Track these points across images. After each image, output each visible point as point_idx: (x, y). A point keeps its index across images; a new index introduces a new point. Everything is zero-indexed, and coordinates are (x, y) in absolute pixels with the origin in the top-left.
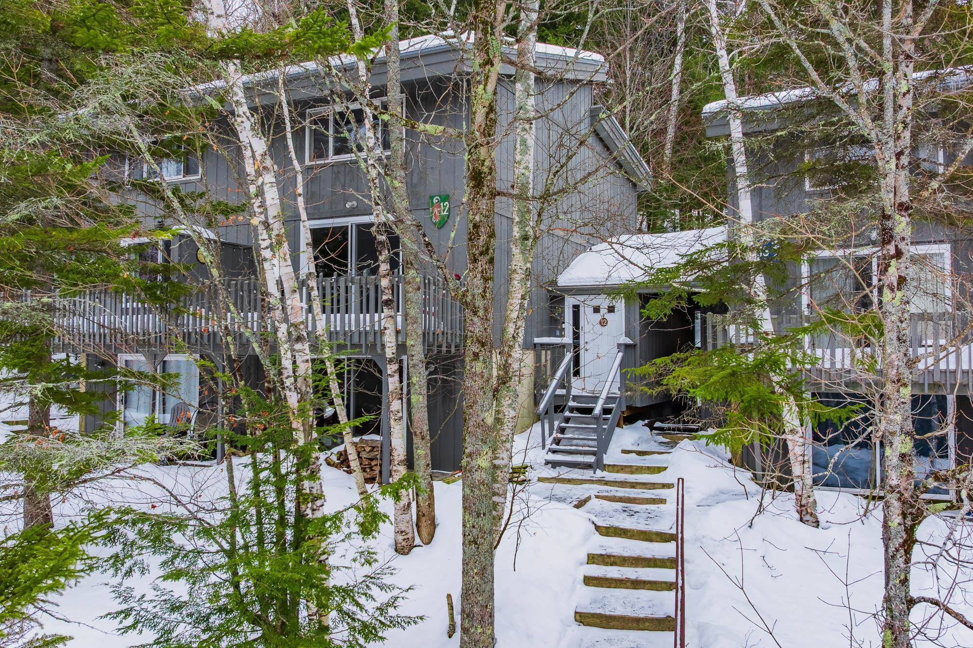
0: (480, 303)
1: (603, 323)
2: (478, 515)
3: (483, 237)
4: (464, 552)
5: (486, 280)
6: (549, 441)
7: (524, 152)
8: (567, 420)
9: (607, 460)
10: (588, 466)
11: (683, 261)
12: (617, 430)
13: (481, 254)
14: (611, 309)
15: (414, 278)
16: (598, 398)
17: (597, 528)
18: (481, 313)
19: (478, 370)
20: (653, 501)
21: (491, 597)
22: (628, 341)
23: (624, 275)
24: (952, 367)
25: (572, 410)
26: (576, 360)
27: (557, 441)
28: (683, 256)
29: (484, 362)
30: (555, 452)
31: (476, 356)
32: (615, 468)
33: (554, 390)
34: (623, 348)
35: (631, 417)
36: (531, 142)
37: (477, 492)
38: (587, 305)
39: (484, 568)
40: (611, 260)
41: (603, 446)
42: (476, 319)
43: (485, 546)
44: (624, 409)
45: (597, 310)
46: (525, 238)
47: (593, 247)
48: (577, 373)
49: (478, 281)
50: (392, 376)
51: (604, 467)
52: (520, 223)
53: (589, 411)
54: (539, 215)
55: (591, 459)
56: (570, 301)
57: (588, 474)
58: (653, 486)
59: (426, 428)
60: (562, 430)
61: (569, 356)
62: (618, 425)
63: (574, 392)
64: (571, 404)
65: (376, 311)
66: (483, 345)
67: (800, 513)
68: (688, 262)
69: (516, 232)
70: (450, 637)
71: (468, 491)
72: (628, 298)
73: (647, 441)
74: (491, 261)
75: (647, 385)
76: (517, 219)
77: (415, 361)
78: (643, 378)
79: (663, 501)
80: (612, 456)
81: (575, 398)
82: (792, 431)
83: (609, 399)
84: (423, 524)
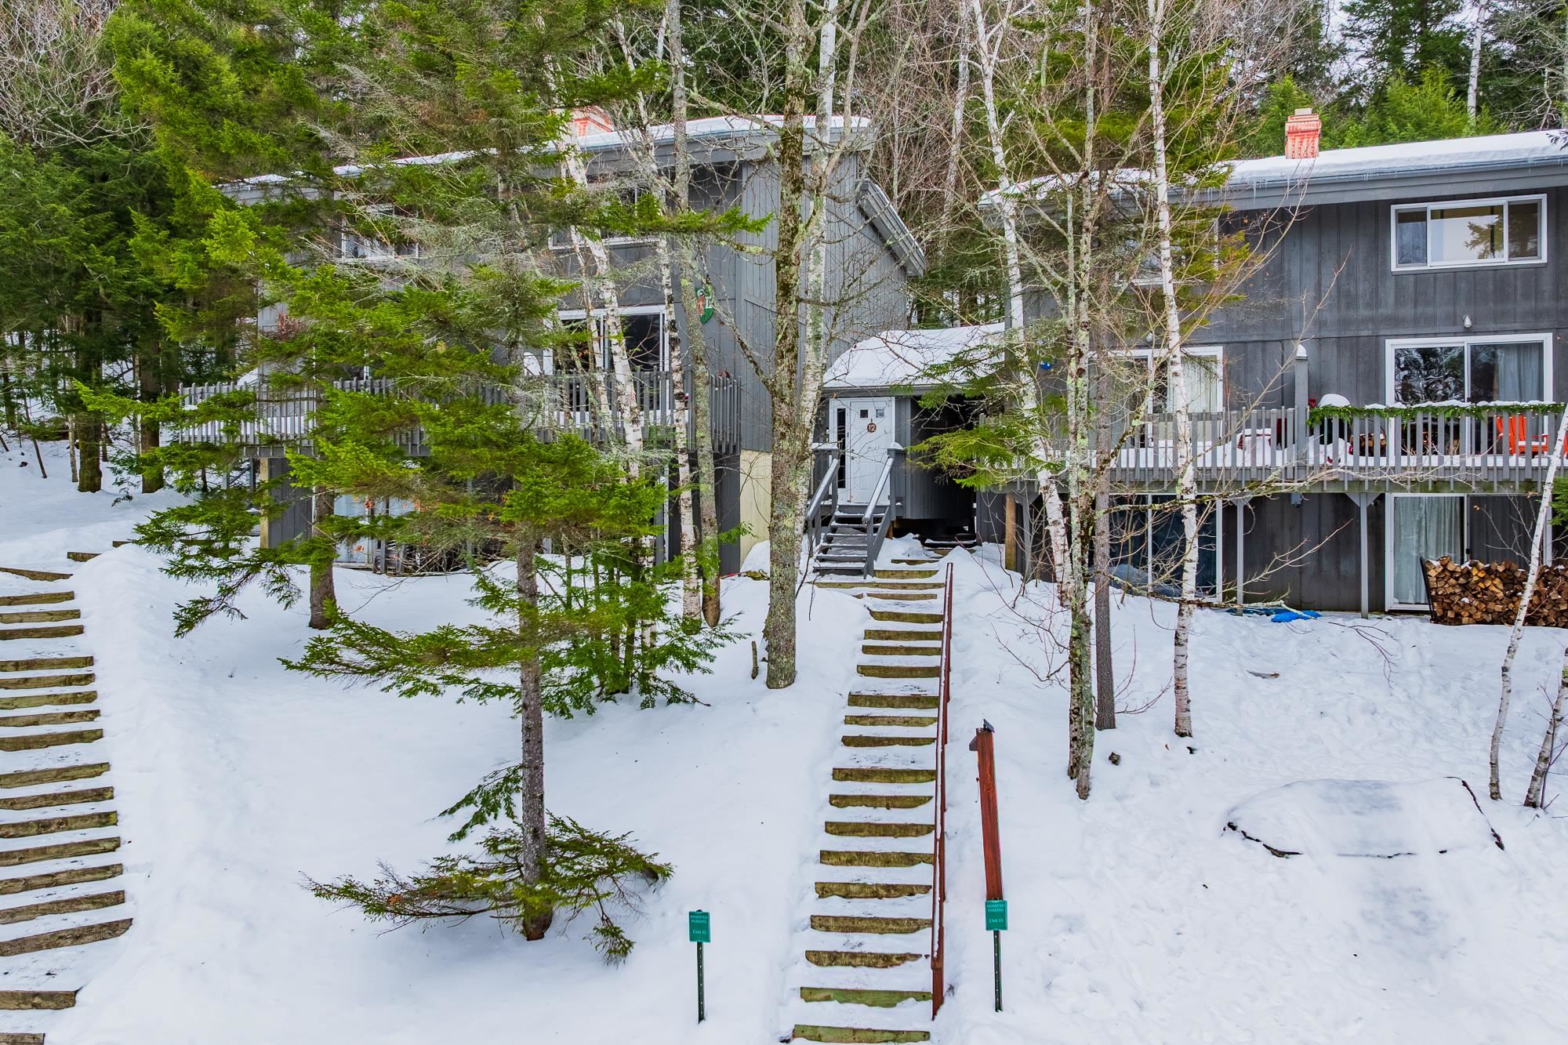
0: (786, 391)
1: (871, 428)
2: (784, 566)
3: (790, 338)
4: (771, 597)
5: (792, 372)
6: (816, 548)
7: (816, 263)
8: (834, 530)
9: (877, 566)
10: (858, 572)
11: (951, 359)
12: (886, 540)
13: (788, 351)
14: (880, 414)
15: (703, 373)
16: (866, 507)
17: (872, 613)
18: (788, 400)
19: (785, 448)
20: (925, 597)
21: (794, 633)
22: (899, 447)
23: (897, 373)
24: (1209, 465)
25: (840, 520)
26: (841, 472)
27: (825, 550)
28: (951, 355)
29: (790, 440)
30: (823, 560)
31: (783, 436)
32: (884, 573)
33: (819, 501)
34: (893, 453)
35: (900, 529)
36: (823, 254)
37: (783, 547)
38: (853, 407)
39: (789, 609)
40: (886, 356)
41: (874, 553)
42: (783, 405)
43: (789, 592)
44: (894, 519)
45: (864, 414)
46: (818, 337)
47: (858, 344)
48: (842, 485)
49: (785, 374)
50: (683, 466)
51: (874, 573)
52: (813, 324)
53: (858, 520)
54: (835, 319)
55: (862, 565)
56: (834, 405)
57: (859, 579)
58: (925, 586)
59: (714, 515)
60: (829, 540)
61: (834, 463)
62: (887, 536)
63: (840, 502)
64: (838, 513)
65: (651, 408)
66: (789, 426)
67: (1061, 599)
68: (956, 360)
69: (810, 332)
70: (754, 678)
71: (775, 547)
72: (899, 400)
73: (918, 553)
74: (796, 357)
75: (923, 460)
76: (811, 321)
77: (705, 452)
78: (919, 454)
79: (934, 597)
80: (882, 563)
81: (842, 508)
82: (1054, 522)
83: (878, 508)
84: (710, 608)
